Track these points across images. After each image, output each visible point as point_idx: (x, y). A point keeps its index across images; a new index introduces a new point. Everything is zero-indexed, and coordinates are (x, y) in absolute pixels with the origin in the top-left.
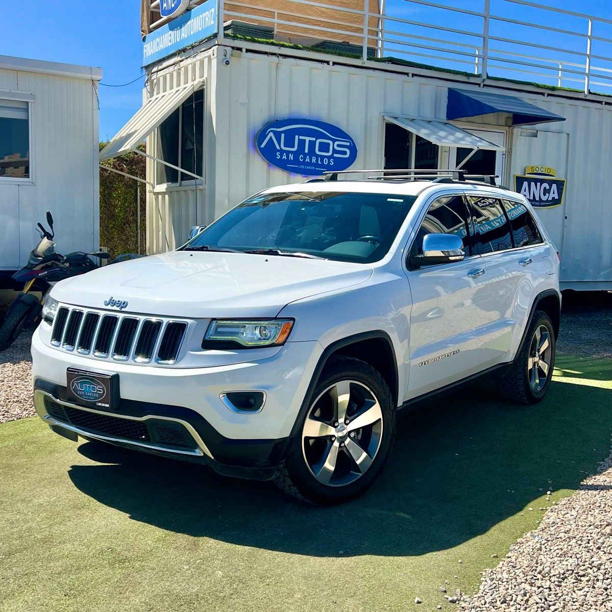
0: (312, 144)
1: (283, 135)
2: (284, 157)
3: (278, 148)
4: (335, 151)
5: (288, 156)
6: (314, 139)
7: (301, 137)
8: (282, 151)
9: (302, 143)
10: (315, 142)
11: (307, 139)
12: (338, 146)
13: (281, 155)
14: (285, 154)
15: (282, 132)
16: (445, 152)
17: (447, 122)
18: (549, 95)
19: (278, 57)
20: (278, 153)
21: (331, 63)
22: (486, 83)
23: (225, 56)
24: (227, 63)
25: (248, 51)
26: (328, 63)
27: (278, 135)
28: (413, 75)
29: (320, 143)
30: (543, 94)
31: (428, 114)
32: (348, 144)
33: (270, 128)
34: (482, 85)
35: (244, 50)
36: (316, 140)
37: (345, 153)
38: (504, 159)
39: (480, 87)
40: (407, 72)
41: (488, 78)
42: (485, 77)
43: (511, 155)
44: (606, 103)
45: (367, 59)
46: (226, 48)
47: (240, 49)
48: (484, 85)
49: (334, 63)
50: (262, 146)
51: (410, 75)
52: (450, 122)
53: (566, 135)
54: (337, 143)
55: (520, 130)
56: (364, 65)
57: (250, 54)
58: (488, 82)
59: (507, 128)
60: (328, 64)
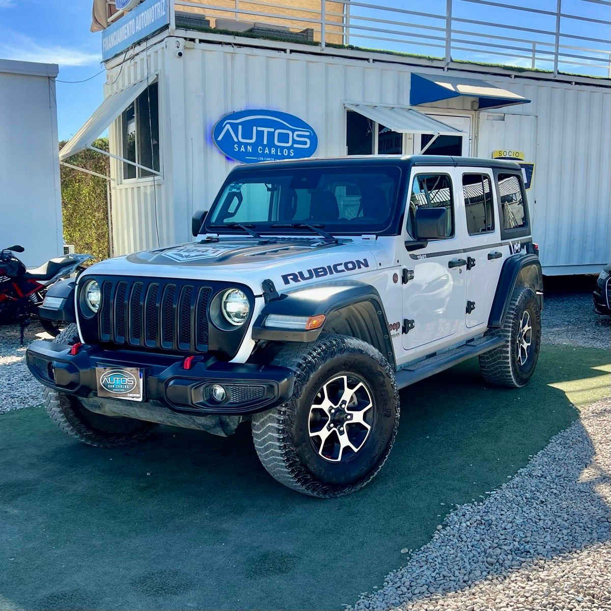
0: (271, 135)
1: (240, 127)
2: (243, 149)
3: (236, 140)
4: (294, 142)
5: (246, 148)
6: (272, 130)
7: (259, 129)
8: (240, 144)
9: (260, 134)
10: (273, 133)
11: (266, 130)
12: (298, 136)
13: (240, 147)
14: (243, 146)
15: (240, 123)
16: (410, 138)
17: (410, 107)
18: (516, 77)
19: (233, 47)
20: (236, 146)
21: (288, 51)
22: (450, 66)
23: (178, 47)
24: (180, 54)
25: (201, 41)
26: (285, 50)
27: (235, 127)
28: (374, 60)
29: (279, 134)
30: (509, 76)
31: (390, 100)
32: (308, 134)
33: (226, 120)
34: (446, 69)
35: (197, 41)
36: (275, 131)
37: (305, 143)
38: (471, 145)
39: (444, 70)
40: (367, 58)
41: (452, 61)
42: (449, 61)
43: (477, 140)
44: (577, 83)
45: (326, 46)
46: (179, 39)
47: (193, 40)
48: (449, 69)
49: (292, 51)
50: (220, 138)
51: (371, 61)
52: (414, 108)
53: (534, 117)
54: (296, 133)
55: (486, 114)
56: (322, 52)
57: (203, 45)
58: (452, 66)
59: (473, 112)
60: (285, 52)
